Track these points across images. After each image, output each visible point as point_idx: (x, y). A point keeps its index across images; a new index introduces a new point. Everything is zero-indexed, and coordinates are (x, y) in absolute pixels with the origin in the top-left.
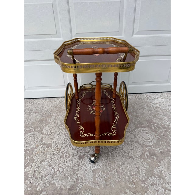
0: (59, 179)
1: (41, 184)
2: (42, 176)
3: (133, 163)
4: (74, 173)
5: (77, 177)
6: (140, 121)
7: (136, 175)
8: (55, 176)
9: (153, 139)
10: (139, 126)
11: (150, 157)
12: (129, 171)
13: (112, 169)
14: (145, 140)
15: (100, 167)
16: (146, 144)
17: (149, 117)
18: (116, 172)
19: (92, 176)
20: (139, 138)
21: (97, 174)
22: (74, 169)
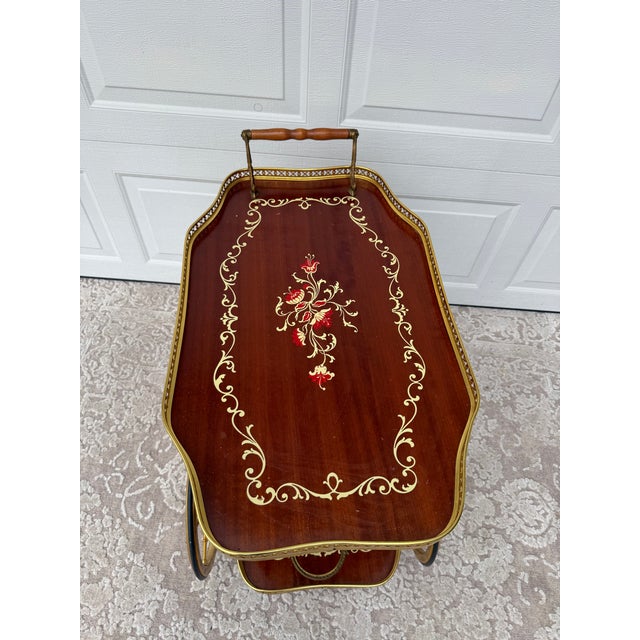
0: (286, 629)
1: (239, 635)
2: (239, 610)
3: (482, 605)
4: (323, 615)
5: (331, 627)
6: (521, 448)
8: (273, 617)
9: (550, 526)
10: (514, 469)
11: (528, 589)
12: (468, 631)
13: (424, 616)
14: (524, 528)
15: (393, 603)
16: (526, 543)
18: (433, 630)
19: (369, 631)
20: (510, 516)
21: (382, 626)
22: (321, 603)
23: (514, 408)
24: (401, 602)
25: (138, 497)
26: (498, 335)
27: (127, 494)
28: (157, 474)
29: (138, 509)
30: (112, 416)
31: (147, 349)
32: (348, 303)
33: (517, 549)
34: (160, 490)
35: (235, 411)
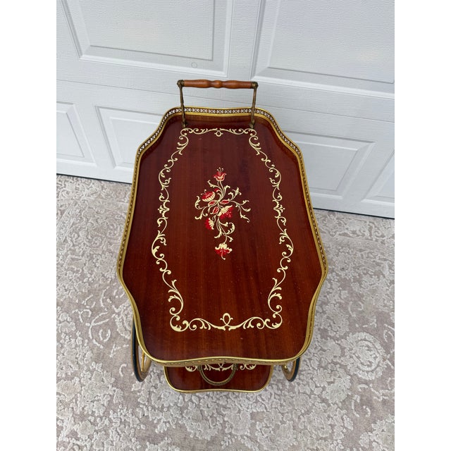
0: (193, 419)
1: (162, 421)
2: (163, 405)
3: (326, 415)
4: (218, 413)
5: (224, 421)
6: (363, 311)
7: (325, 439)
8: (185, 411)
9: (378, 366)
10: (357, 326)
11: (359, 407)
12: (315, 430)
13: (286, 418)
14: (360, 365)
15: (266, 408)
16: (360, 376)
17: (385, 306)
18: (292, 427)
19: (248, 425)
20: (351, 357)
21: (258, 423)
22: (218, 404)
23: (361, 284)
24: (272, 408)
25: (100, 326)
26: (354, 232)
27: (93, 324)
28: (114, 312)
29: (100, 334)
30: (86, 271)
31: (112, 227)
32: (244, 202)
33: (354, 379)
34: (115, 322)
35: (165, 271)
